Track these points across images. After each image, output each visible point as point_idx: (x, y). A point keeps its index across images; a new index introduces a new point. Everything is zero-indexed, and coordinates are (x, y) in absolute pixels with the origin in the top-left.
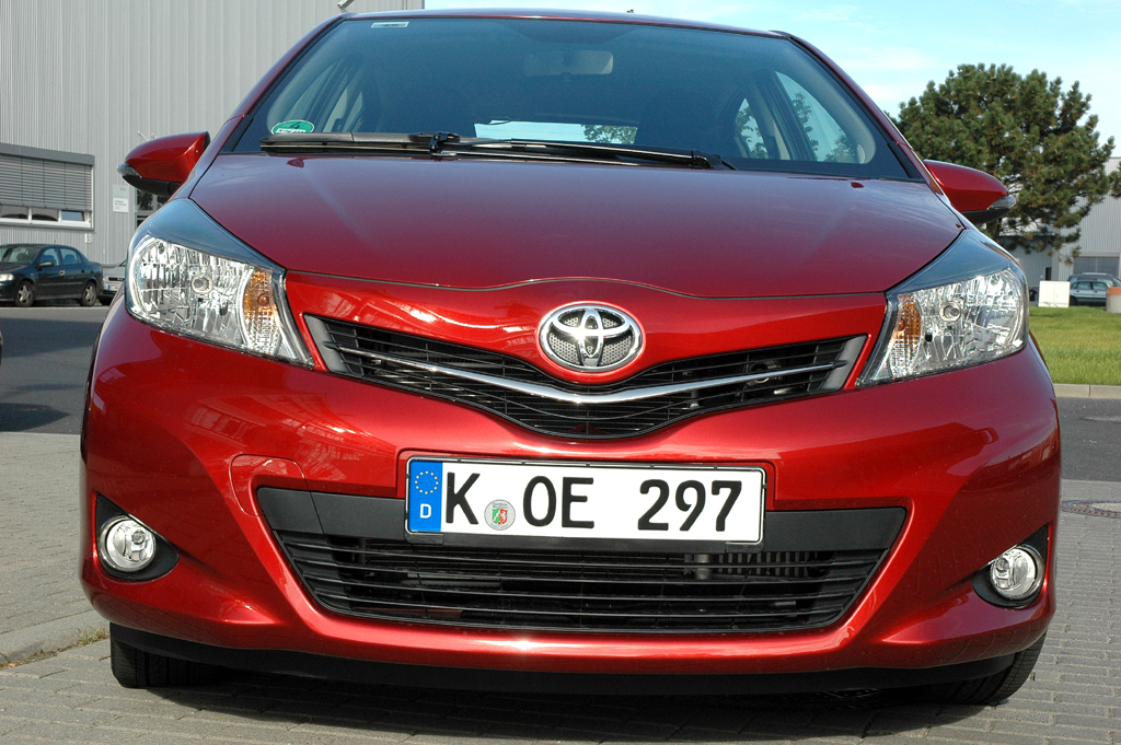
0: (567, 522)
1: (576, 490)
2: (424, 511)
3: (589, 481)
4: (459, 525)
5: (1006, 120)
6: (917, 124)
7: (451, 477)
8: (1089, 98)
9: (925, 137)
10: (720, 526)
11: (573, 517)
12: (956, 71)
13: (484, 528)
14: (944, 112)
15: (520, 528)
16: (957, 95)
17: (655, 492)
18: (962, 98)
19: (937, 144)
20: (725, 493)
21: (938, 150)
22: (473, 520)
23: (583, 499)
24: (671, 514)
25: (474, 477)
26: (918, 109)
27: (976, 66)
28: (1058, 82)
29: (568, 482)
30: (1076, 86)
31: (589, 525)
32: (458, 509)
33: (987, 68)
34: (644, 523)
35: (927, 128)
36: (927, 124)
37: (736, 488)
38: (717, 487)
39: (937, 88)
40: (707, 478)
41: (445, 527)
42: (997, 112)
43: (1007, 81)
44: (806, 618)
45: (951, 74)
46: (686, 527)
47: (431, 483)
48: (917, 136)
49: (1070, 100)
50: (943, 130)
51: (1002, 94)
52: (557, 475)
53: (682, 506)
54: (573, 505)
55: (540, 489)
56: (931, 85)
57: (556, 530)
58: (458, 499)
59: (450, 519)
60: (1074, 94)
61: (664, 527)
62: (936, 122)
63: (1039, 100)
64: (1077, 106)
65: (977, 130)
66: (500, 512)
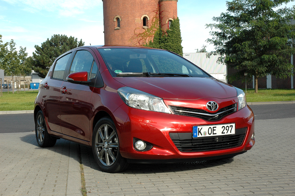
0: (213, 134)
1: (214, 129)
2: (195, 134)
3: (216, 127)
4: (200, 136)
5: (67, 48)
6: (46, 48)
7: (199, 128)
8: (84, 43)
9: (48, 51)
10: (231, 132)
11: (214, 133)
12: (53, 36)
13: (203, 136)
14: (52, 45)
15: (208, 135)
16: (55, 42)
17: (223, 128)
18: (56, 42)
19: (51, 53)
20: (231, 127)
21: (52, 54)
22: (202, 135)
23: (215, 130)
24: (225, 131)
25: (202, 128)
26: (45, 45)
27: (58, 35)
28: (77, 39)
29: (213, 127)
30: (81, 40)
31: (216, 134)
32: (200, 133)
33: (60, 35)
34: (222, 133)
35: (49, 49)
36: (48, 48)
37: (232, 126)
38: (230, 126)
39: (50, 40)
40: (229, 125)
41: (198, 136)
42: (65, 46)
43: (66, 38)
44: (237, 145)
45: (52, 37)
46: (227, 133)
47: (196, 130)
48: (46, 51)
49: (80, 43)
50: (52, 50)
51: (64, 41)
52: (212, 127)
53: (227, 130)
54: (214, 131)
55: (210, 129)
56: (48, 39)
57: (212, 135)
58: (199, 132)
59: (199, 135)
60: (81, 42)
61: (224, 133)
62: (50, 48)
63: (73, 43)
64: (82, 44)
65: (61, 50)
66: (205, 133)
